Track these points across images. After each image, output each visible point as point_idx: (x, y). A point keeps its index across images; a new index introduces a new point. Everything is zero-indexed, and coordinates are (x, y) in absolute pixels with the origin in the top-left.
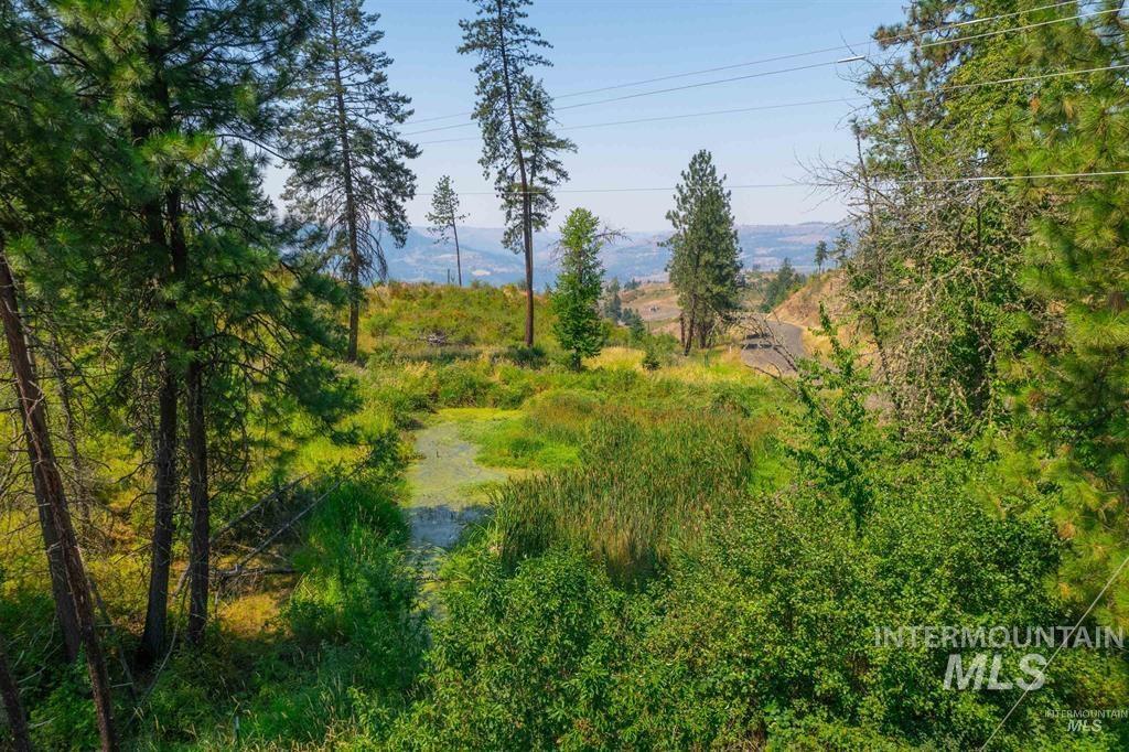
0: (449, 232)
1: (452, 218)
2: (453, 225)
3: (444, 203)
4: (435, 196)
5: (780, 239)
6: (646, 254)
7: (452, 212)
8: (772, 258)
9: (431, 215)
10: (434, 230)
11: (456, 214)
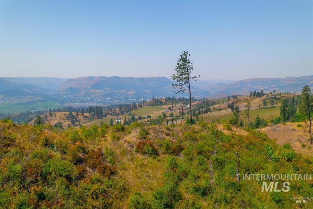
0: (185, 87)
1: (188, 78)
2: (189, 82)
3: (183, 68)
4: (178, 64)
5: (279, 82)
6: (236, 86)
7: (188, 74)
8: (276, 88)
9: (174, 76)
10: (176, 85)
11: (191, 75)
